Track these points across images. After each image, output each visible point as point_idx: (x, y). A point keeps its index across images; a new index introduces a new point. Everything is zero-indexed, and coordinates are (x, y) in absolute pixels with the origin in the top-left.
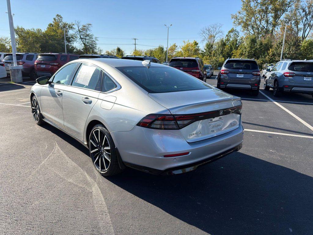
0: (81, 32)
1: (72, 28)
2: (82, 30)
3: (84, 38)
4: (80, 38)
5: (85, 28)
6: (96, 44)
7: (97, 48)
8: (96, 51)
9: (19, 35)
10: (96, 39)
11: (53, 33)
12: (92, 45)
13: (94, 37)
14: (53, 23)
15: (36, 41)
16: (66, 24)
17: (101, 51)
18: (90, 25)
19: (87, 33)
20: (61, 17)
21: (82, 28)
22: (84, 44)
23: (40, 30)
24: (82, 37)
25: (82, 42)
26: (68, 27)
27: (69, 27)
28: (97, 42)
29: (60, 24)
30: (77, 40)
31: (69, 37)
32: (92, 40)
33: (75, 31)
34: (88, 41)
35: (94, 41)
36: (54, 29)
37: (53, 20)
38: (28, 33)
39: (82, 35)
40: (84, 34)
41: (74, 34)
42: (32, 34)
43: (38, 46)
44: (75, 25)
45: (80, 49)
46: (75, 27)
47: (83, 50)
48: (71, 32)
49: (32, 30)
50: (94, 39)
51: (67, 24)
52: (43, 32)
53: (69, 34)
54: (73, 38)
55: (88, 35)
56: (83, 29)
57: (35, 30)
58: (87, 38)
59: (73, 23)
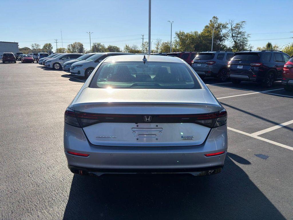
0: (234, 30)
1: (225, 27)
2: (234, 29)
3: (236, 36)
4: (231, 36)
5: (238, 26)
6: (247, 41)
7: (248, 45)
8: (246, 48)
9: (180, 38)
10: (248, 36)
11: (207, 34)
12: (243, 42)
13: (246, 34)
14: (209, 25)
15: (192, 42)
16: (220, 25)
17: (251, 47)
18: (244, 22)
19: (240, 31)
20: (217, 19)
21: (234, 27)
22: (235, 42)
23: (197, 32)
24: (234, 35)
25: (233, 40)
26: (221, 27)
27: (223, 27)
28: (248, 39)
29: (215, 25)
30: (229, 39)
31: (222, 36)
32: (244, 37)
33: (228, 30)
34: (239, 38)
35: (246, 38)
36: (208, 31)
37: (209, 22)
38: (187, 36)
39: (234, 33)
40: (236, 32)
41: (226, 33)
42: (190, 36)
43: (193, 46)
44: (229, 24)
45: (230, 47)
46: (229, 26)
47: (232, 47)
48: (224, 31)
49: (191, 33)
50: (246, 37)
51: (222, 24)
52: (199, 34)
53: (222, 33)
54: (225, 37)
55: (240, 33)
56: (236, 27)
57: (193, 33)
58: (238, 36)
59: (227, 23)
